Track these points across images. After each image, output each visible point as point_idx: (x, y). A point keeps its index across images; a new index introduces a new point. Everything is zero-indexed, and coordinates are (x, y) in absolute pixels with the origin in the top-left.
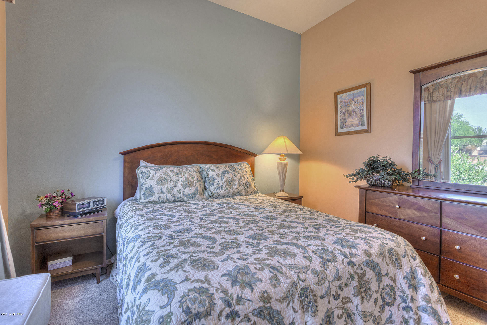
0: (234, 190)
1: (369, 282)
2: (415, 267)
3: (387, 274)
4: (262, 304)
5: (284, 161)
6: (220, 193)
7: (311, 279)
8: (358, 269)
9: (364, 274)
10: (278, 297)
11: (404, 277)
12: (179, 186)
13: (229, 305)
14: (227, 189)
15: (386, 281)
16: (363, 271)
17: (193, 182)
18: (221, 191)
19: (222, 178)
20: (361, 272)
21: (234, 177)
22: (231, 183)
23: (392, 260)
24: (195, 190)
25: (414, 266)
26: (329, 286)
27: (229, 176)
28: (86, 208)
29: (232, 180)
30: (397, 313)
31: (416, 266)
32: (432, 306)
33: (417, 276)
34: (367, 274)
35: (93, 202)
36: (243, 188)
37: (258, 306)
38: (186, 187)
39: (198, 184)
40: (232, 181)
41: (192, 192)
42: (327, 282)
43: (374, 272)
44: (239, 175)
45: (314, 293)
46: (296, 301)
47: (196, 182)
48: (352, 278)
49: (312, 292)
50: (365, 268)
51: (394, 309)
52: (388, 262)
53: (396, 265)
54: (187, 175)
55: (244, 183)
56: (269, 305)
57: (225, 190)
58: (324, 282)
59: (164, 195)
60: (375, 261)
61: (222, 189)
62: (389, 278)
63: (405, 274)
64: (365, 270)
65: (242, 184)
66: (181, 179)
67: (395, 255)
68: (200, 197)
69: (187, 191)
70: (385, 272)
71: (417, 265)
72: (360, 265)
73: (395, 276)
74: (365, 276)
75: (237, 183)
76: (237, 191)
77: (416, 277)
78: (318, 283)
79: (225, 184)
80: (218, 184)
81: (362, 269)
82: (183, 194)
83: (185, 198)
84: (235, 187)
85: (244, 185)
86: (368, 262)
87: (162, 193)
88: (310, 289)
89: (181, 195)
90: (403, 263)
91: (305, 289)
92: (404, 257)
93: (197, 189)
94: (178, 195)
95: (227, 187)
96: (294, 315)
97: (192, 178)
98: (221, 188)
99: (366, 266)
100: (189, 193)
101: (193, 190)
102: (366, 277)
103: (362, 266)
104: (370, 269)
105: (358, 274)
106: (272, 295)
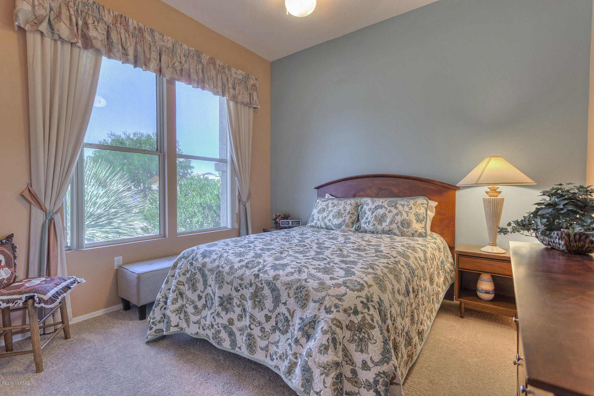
0: (382, 227)
1: (264, 298)
2: (321, 319)
3: (285, 304)
4: (201, 266)
5: (497, 196)
6: (367, 228)
7: (227, 269)
8: (259, 282)
9: (262, 289)
10: (208, 268)
11: (301, 319)
12: (330, 217)
13: (192, 260)
14: (374, 225)
15: (282, 309)
16: (262, 286)
17: (344, 214)
18: (367, 226)
19: (373, 213)
20: (261, 286)
21: (387, 213)
22: (381, 219)
23: (297, 295)
24: (343, 221)
25: (321, 317)
26: (233, 279)
27: (381, 211)
28: (287, 224)
29: (384, 216)
30: (283, 343)
31: (323, 319)
32: (307, 361)
33: (317, 328)
34: (264, 290)
35: (292, 222)
36: (396, 227)
37: (199, 266)
38: (335, 218)
39: (348, 216)
40: (382, 217)
41: (339, 223)
42: (233, 276)
43: (271, 293)
44: (395, 211)
45: (223, 277)
46: (214, 275)
47: (347, 214)
48: (251, 285)
49: (222, 276)
50: (264, 285)
51: (283, 338)
52: (291, 295)
53: (299, 303)
54: (341, 207)
55: (399, 221)
56: (204, 269)
57: (372, 226)
58: (231, 275)
59: (319, 222)
60: (277, 286)
61: (369, 224)
62: (286, 308)
63: (304, 317)
64: (264, 287)
65: (396, 222)
66: (335, 210)
67: (303, 293)
68: (346, 229)
69: (336, 222)
70: (284, 301)
71: (325, 319)
72: (261, 281)
73: (294, 312)
74: (262, 290)
75: (388, 220)
76: (387, 229)
77: (315, 328)
78: (228, 274)
79: (373, 220)
80: (367, 219)
81: (262, 284)
82: (332, 223)
83: (333, 227)
84: (384, 224)
85: (399, 224)
86: (270, 283)
87: (319, 220)
88: (222, 273)
89: (330, 224)
90: (309, 307)
91: (220, 272)
92: (314, 302)
93: (344, 221)
94: (328, 224)
95: (375, 222)
96: (211, 282)
97: (344, 210)
98: (368, 222)
99: (266, 284)
100: (336, 223)
101: (341, 220)
102: (263, 292)
103: (263, 282)
104: (269, 289)
105: (257, 286)
106: (207, 265)
